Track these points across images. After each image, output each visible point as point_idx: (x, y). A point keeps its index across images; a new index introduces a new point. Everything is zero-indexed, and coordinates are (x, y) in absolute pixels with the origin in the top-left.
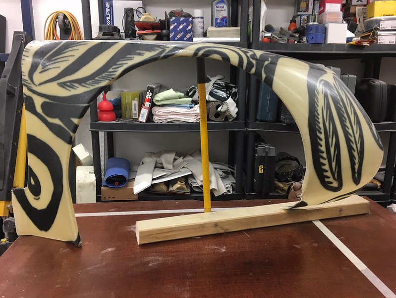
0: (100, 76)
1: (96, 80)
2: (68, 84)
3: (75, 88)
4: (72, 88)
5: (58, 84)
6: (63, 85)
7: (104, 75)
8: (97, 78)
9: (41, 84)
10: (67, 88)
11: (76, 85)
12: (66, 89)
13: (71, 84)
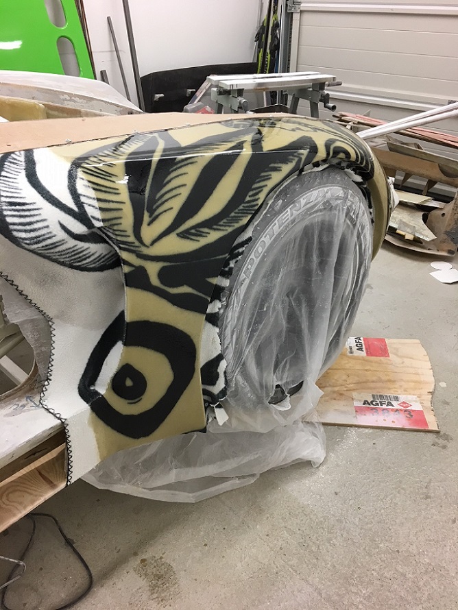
0: (237, 211)
1: (232, 217)
2: (193, 231)
3: (204, 234)
4: (201, 236)
5: (178, 235)
6: (185, 235)
7: (241, 207)
8: (233, 214)
9: (154, 242)
10: (193, 237)
11: (206, 230)
12: (192, 239)
13: (196, 231)
